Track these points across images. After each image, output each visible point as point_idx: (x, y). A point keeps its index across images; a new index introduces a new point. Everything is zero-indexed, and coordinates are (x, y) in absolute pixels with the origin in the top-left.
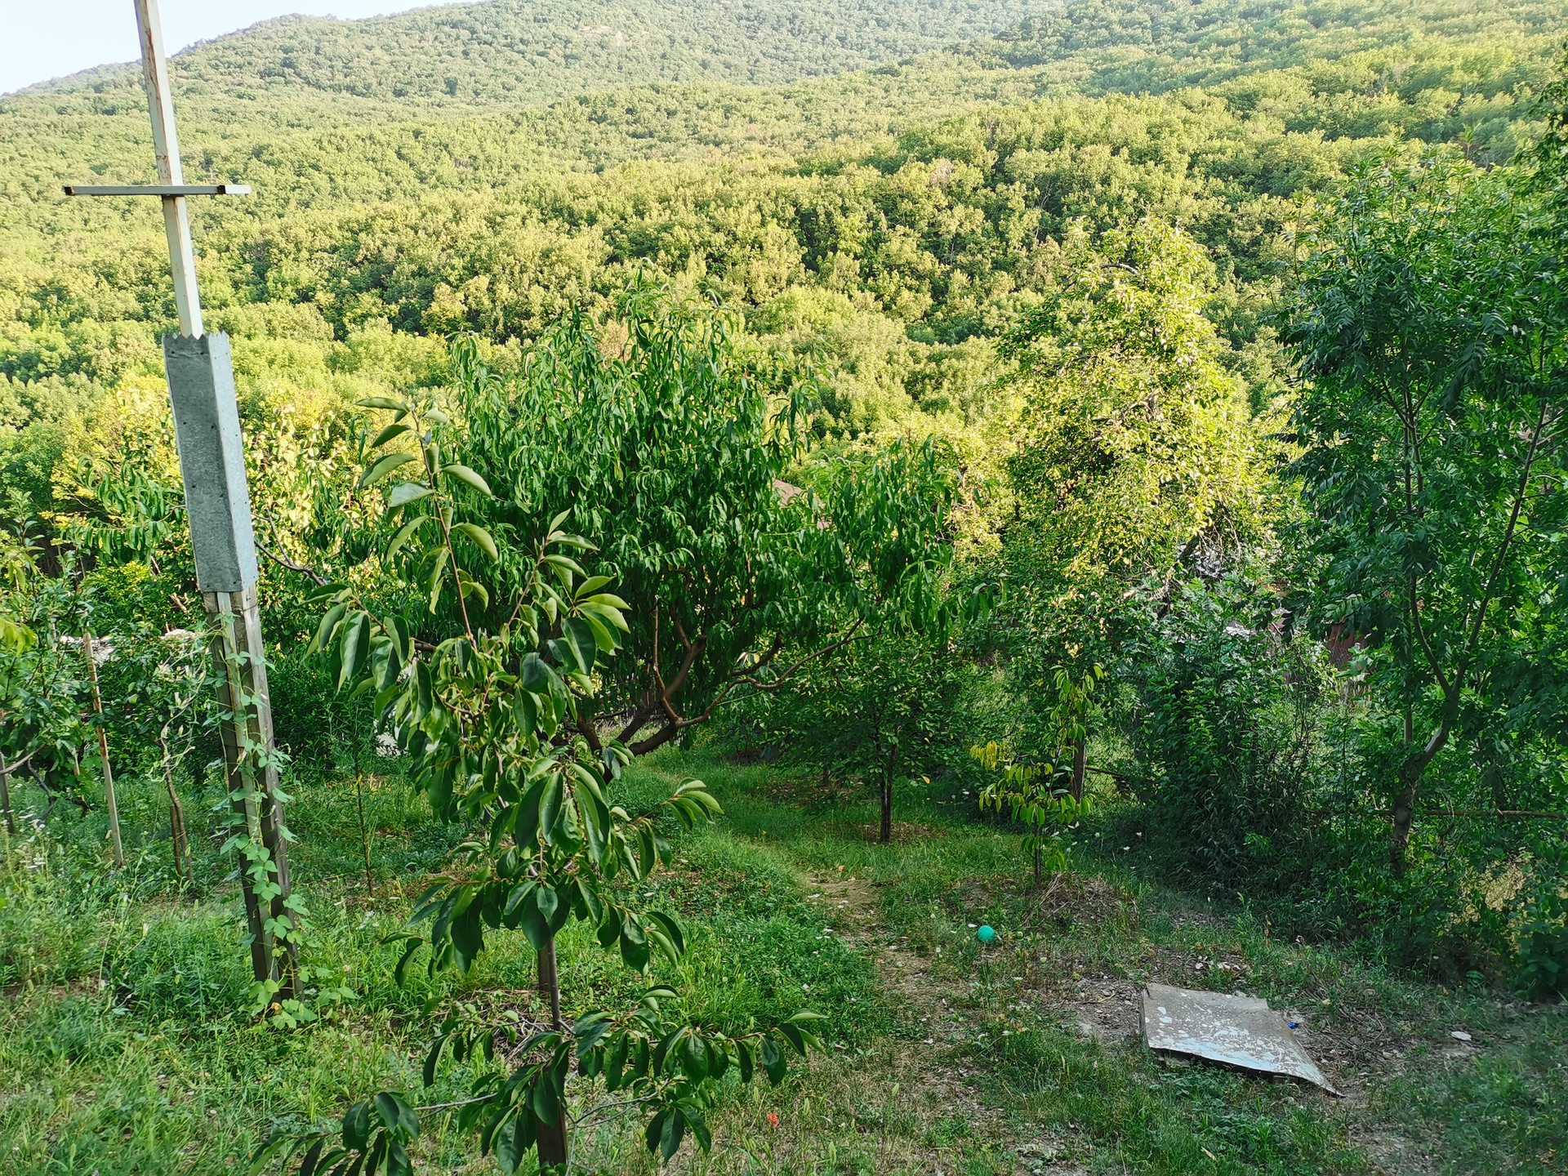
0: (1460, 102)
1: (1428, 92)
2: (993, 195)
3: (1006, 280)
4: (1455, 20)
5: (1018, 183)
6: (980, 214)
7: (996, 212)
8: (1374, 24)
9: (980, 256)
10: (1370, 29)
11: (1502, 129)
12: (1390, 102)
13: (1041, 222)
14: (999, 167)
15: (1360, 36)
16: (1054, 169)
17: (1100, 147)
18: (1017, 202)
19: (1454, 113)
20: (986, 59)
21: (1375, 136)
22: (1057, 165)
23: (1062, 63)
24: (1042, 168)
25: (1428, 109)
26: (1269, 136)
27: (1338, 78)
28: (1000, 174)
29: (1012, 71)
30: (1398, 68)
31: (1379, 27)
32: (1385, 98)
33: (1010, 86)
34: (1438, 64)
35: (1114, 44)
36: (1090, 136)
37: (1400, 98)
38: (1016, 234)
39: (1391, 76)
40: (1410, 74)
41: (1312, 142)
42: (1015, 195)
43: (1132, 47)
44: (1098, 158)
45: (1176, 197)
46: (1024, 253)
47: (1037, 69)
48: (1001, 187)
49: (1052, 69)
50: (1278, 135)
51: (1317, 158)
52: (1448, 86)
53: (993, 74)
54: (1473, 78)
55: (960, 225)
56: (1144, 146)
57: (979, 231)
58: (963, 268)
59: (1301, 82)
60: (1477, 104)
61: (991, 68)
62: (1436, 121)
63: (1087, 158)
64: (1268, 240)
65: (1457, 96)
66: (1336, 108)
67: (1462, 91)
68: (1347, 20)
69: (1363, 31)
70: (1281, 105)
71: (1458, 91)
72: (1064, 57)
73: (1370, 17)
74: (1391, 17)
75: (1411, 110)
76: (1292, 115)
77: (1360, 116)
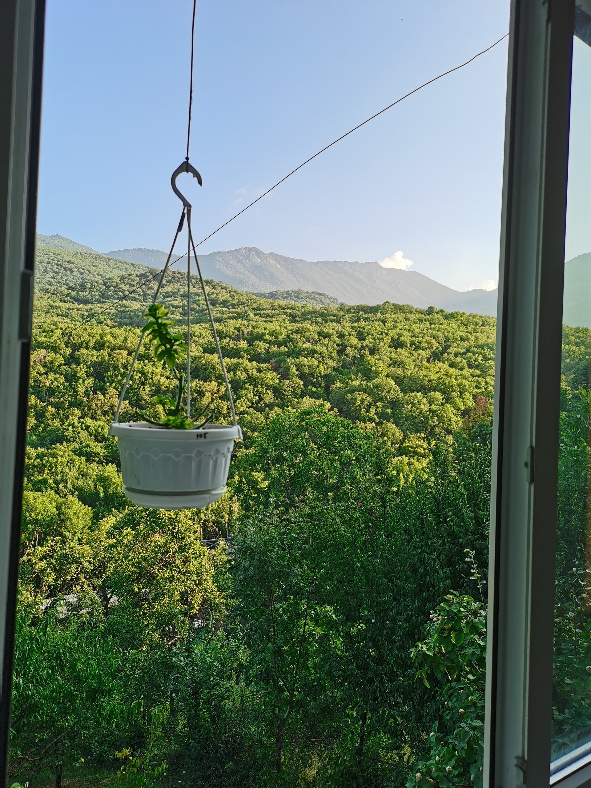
0: (269, 348)
1: (257, 342)
2: (70, 370)
3: (77, 412)
4: (264, 312)
5: (82, 365)
6: (62, 378)
7: (71, 378)
8: (234, 308)
9: (62, 399)
10: (234, 310)
11: (285, 360)
12: (243, 345)
13: (94, 384)
14: (72, 355)
15: (230, 312)
16: (100, 360)
17: (122, 351)
18: (82, 373)
19: (267, 351)
20: (63, 298)
21: (239, 358)
22: (102, 358)
23: (101, 305)
24: (95, 358)
25: (258, 349)
26: (197, 354)
27: (223, 332)
28: (72, 359)
29: (76, 305)
30: (246, 330)
31: (236, 310)
32: (242, 343)
33: (75, 312)
34: (260, 331)
35: (126, 300)
36: (117, 345)
37: (247, 343)
38: (81, 390)
39: (243, 333)
40: (251, 333)
41: (214, 358)
42: (81, 370)
43: (134, 302)
44: (122, 356)
45: (159, 377)
46: (85, 399)
47: (88, 306)
48: (73, 366)
49: (97, 307)
50: (200, 354)
51: (217, 366)
52: (265, 341)
53: (67, 305)
54: (272, 339)
55: (52, 383)
56: (143, 353)
57: (62, 387)
58: (53, 405)
59: (208, 331)
60: (275, 349)
61: (65, 302)
62: (261, 354)
63: (116, 355)
64: (199, 399)
65: (268, 345)
66: (224, 345)
67: (269, 343)
68: (225, 305)
69: (231, 310)
70: (201, 341)
71: (268, 343)
72: (102, 302)
73: (233, 305)
74: (241, 307)
75: (252, 349)
76: (206, 345)
77: (233, 349)
